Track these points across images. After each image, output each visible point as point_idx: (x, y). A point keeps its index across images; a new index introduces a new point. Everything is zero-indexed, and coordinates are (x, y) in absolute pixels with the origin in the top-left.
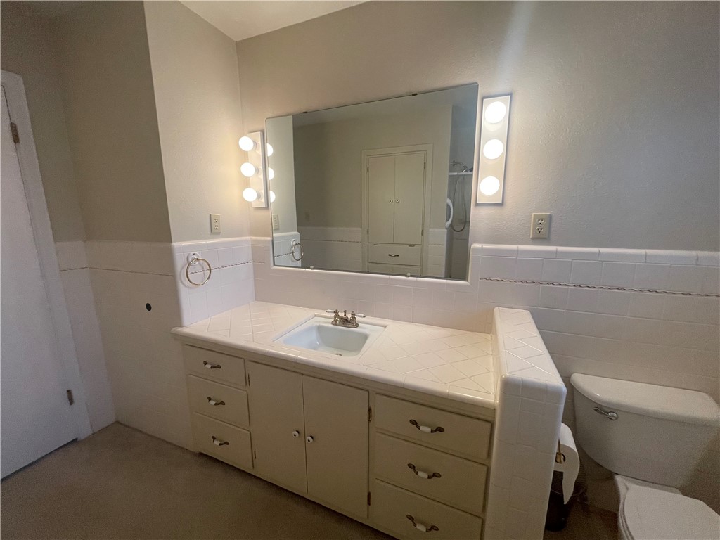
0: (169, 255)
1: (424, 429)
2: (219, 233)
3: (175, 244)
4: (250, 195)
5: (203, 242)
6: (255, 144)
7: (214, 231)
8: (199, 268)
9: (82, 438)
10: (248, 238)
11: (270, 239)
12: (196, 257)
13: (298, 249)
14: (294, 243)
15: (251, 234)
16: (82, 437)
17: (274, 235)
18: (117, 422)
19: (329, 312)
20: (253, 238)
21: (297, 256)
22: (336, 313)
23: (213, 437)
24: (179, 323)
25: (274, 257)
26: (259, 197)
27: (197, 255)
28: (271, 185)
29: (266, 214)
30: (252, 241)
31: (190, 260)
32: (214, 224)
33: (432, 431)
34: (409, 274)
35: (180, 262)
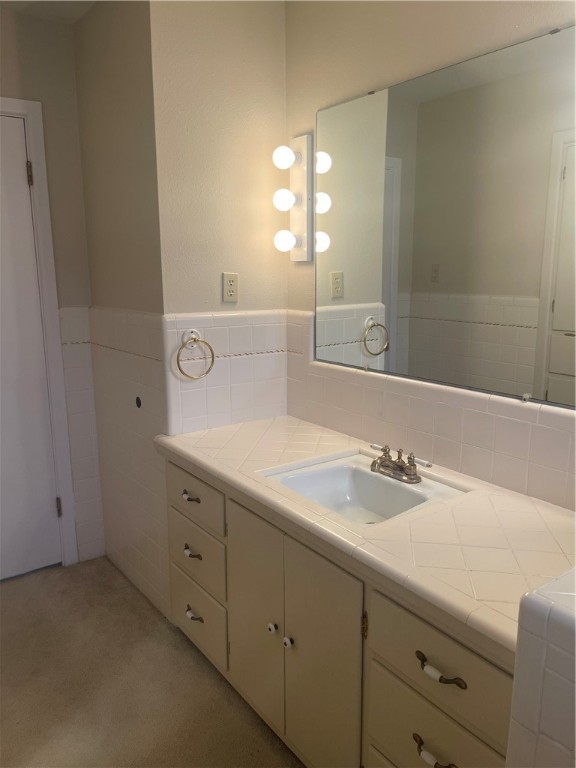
0: (157, 332)
1: (429, 670)
2: (235, 303)
3: (168, 317)
4: (285, 241)
5: (209, 315)
6: (298, 154)
7: (228, 298)
8: (198, 353)
9: (67, 564)
10: (283, 312)
11: (310, 313)
12: (194, 336)
13: (378, 335)
14: (371, 323)
15: (290, 306)
16: (67, 562)
17: (318, 309)
18: (106, 558)
19: (375, 448)
20: (292, 312)
21: (376, 346)
22: (386, 451)
23: (188, 606)
24: (165, 431)
25: (315, 347)
26: (298, 244)
27: (197, 334)
28: (318, 222)
29: (307, 271)
30: (289, 318)
31: (185, 340)
32: (226, 288)
33: (442, 680)
34: (527, 396)
35: (171, 343)
